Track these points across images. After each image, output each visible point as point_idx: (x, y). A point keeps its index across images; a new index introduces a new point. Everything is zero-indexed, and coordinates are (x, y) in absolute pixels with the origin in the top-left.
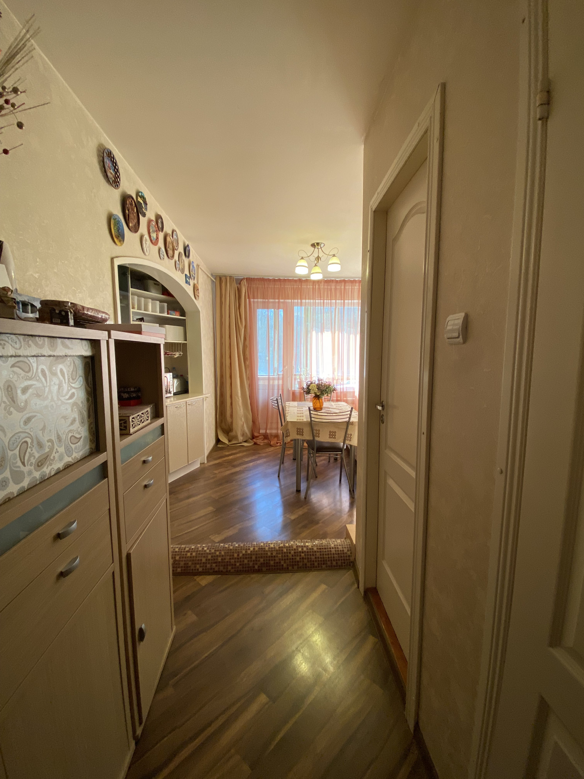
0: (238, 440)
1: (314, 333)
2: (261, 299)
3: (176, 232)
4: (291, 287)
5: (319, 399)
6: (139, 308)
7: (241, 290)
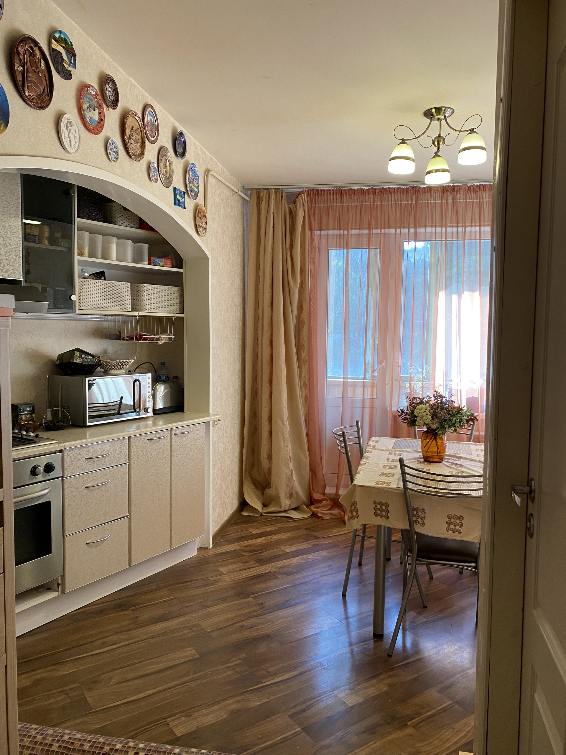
0: (281, 507)
1: (442, 295)
2: (334, 229)
3: (152, 108)
4: (396, 204)
5: (435, 438)
6: (92, 255)
7: (296, 213)
